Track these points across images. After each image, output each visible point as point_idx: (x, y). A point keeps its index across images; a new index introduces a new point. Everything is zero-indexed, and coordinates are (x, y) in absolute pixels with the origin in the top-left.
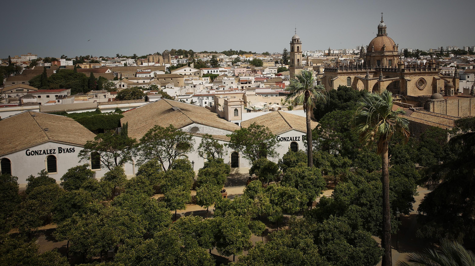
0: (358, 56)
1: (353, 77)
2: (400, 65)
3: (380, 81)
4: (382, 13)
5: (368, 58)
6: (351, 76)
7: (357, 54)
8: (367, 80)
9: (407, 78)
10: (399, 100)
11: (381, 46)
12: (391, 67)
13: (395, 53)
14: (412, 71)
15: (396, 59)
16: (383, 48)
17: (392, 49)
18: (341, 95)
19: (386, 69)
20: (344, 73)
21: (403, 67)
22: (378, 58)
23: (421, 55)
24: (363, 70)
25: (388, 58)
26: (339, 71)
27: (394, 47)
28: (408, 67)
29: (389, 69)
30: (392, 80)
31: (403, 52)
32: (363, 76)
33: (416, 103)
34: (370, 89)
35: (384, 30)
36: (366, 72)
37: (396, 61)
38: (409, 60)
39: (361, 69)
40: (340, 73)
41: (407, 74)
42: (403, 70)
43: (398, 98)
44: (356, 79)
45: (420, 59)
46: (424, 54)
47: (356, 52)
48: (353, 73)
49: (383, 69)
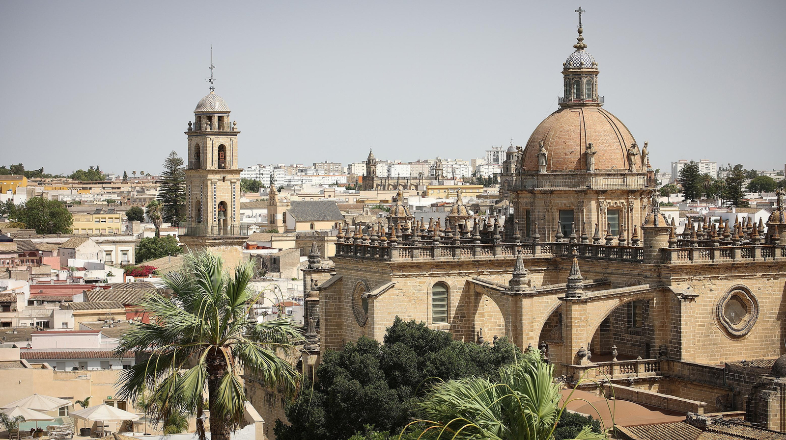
0: (494, 190)
1: (456, 283)
2: (652, 231)
3: (570, 299)
4: (580, 11)
5: (525, 199)
6: (449, 281)
7: (489, 182)
8: (518, 297)
9: (678, 287)
10: (650, 382)
11: (576, 149)
12: (615, 242)
13: (634, 183)
14: (699, 259)
15: (637, 204)
16: (585, 159)
17: (620, 165)
18: (398, 366)
19: (596, 248)
20: (418, 266)
21: (663, 242)
22: (563, 202)
23: (752, 188)
24: (502, 255)
25: (608, 203)
26: (398, 257)
27: (629, 155)
28: (686, 243)
29: (609, 249)
30: (620, 296)
31: (679, 176)
32: (502, 280)
33: (716, 394)
34: (532, 336)
35: (591, 84)
36: (513, 264)
37: (638, 215)
38: (702, 209)
39: (493, 249)
40: (401, 267)
41: (680, 269)
42: (665, 254)
43: (643, 373)
44: (473, 294)
45: (745, 205)
46: (761, 184)
47: (487, 172)
48: (460, 265)
49: (583, 248)
